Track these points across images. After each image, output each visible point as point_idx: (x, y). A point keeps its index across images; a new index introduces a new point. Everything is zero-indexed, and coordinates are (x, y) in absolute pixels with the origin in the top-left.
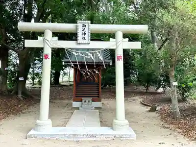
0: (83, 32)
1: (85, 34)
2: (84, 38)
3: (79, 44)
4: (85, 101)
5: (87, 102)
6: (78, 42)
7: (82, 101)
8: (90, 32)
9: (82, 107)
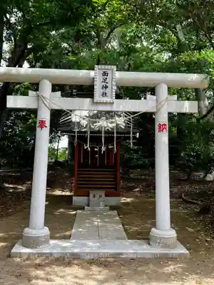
0: (103, 83)
1: (106, 87)
2: (104, 94)
3: (97, 103)
4: (94, 196)
5: (98, 196)
6: (95, 101)
7: (88, 196)
8: (114, 83)
9: (88, 206)
